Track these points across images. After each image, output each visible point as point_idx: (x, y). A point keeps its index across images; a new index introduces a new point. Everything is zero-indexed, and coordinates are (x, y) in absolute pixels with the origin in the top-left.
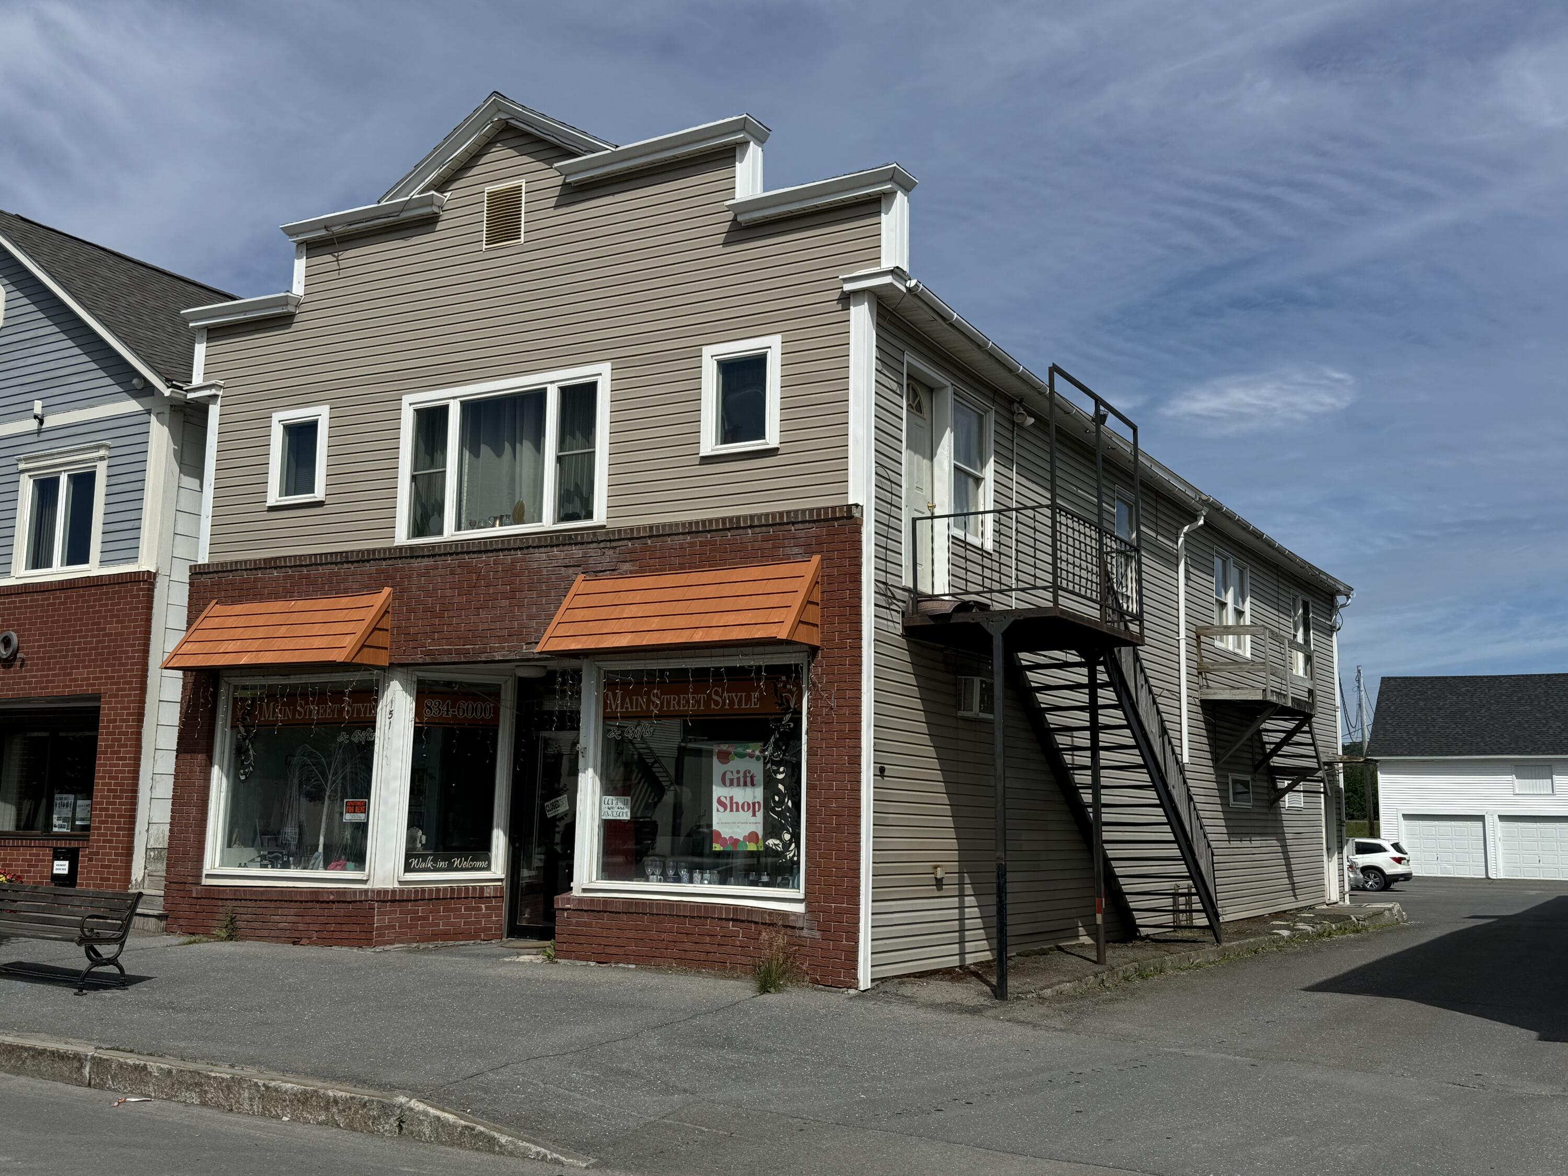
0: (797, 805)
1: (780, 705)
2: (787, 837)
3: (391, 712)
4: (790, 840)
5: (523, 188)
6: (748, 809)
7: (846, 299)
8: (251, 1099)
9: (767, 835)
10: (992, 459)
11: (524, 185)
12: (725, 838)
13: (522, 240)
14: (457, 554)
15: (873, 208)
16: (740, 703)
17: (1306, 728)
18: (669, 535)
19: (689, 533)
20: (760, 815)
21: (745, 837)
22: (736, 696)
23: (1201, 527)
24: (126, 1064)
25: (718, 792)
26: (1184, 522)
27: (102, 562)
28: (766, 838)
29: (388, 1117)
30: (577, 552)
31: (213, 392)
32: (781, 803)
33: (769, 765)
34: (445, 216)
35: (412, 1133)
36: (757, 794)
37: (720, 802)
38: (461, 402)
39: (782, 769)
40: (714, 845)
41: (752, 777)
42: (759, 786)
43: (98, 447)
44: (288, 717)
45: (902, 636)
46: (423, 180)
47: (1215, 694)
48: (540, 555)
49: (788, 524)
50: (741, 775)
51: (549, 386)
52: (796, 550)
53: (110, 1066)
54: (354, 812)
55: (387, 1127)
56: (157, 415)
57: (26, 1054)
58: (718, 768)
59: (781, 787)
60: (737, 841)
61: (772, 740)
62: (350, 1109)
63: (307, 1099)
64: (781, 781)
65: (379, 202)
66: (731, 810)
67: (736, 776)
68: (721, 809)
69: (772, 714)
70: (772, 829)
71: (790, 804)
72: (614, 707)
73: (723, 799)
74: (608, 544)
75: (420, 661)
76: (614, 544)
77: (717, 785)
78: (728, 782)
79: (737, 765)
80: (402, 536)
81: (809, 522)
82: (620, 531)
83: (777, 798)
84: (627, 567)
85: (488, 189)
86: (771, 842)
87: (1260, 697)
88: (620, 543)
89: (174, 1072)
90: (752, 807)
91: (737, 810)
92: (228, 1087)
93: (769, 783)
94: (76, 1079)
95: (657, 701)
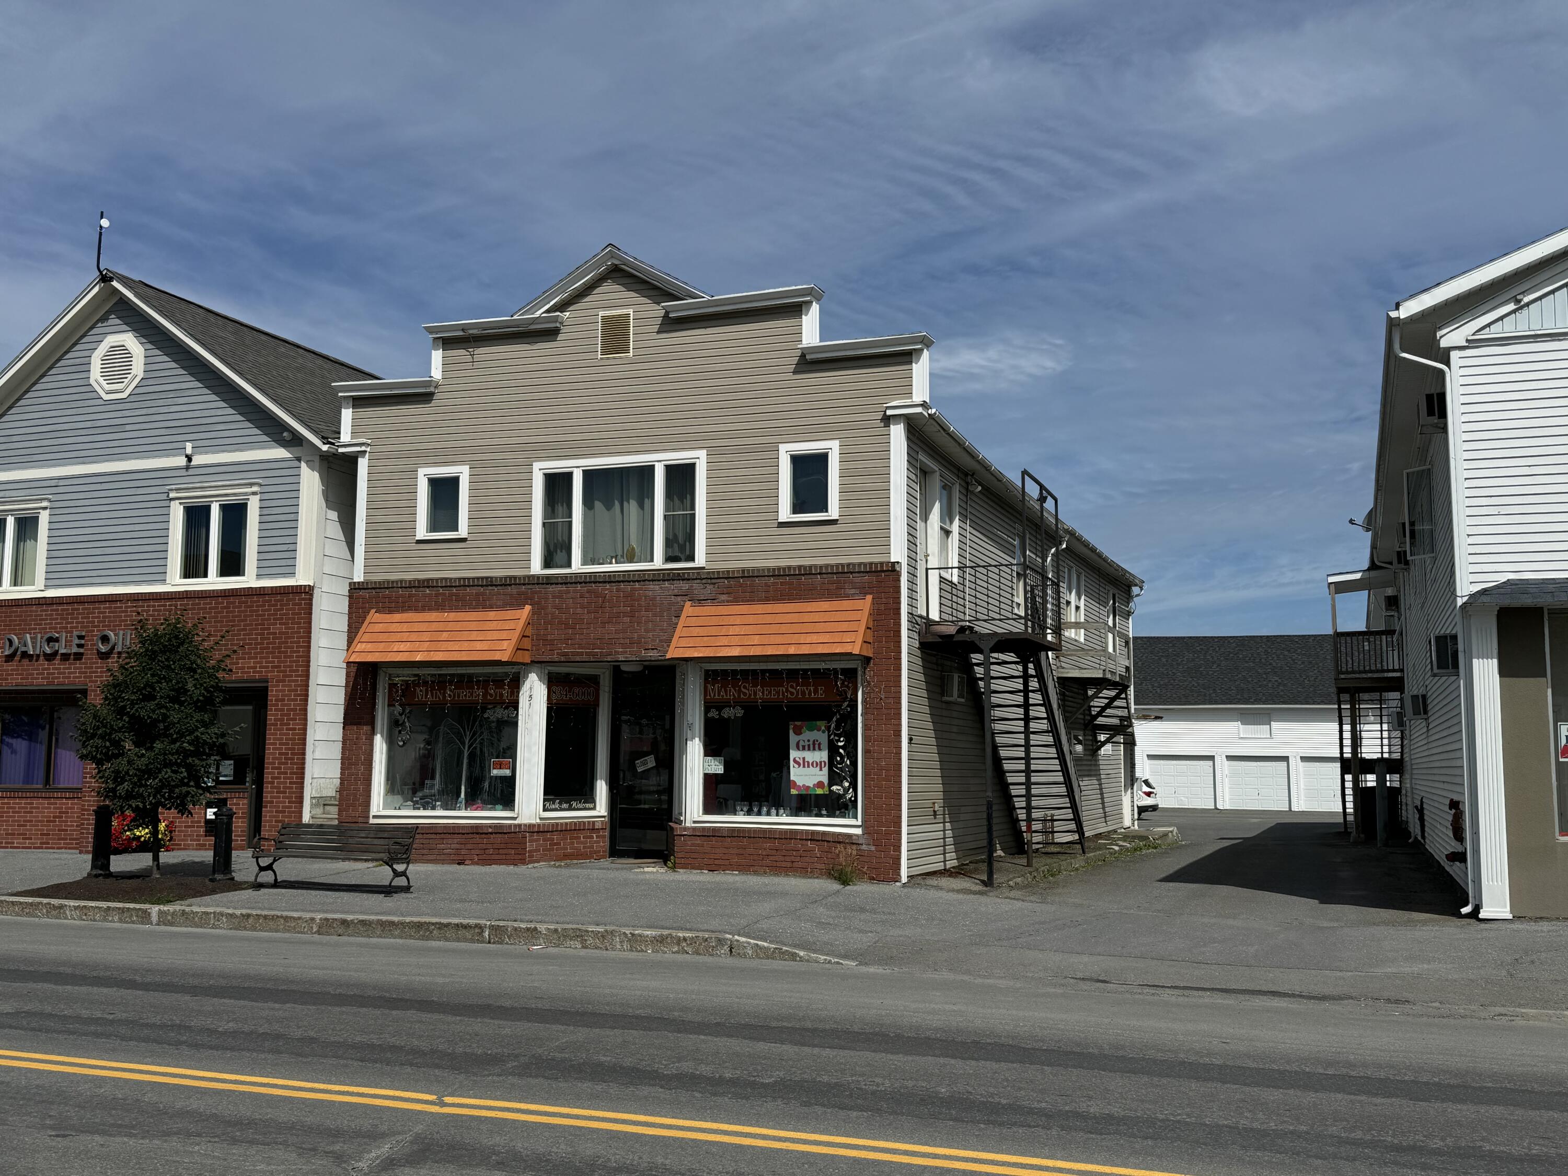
0: (854, 764)
1: (840, 696)
2: (847, 784)
3: (530, 696)
4: (849, 786)
5: (631, 315)
6: (817, 766)
7: (887, 420)
8: (621, 942)
9: (831, 783)
10: (957, 518)
11: (632, 313)
12: (799, 786)
13: (631, 354)
14: (585, 583)
15: (906, 359)
16: (810, 694)
17: (1123, 696)
18: (757, 577)
19: (772, 576)
20: (826, 770)
21: (814, 785)
22: (807, 689)
23: (1063, 550)
24: (520, 927)
25: (794, 754)
26: (1050, 545)
27: (259, 576)
28: (830, 785)
29: (723, 945)
30: (685, 586)
31: (363, 448)
32: (842, 761)
33: (832, 737)
34: (564, 329)
35: (739, 954)
36: (823, 756)
37: (795, 761)
38: (583, 471)
39: (842, 739)
40: (792, 790)
41: (819, 744)
42: (825, 750)
43: (251, 485)
44: (439, 698)
45: (919, 648)
46: (549, 303)
47: (1068, 673)
48: (654, 587)
49: (847, 573)
50: (811, 743)
51: (656, 464)
52: (853, 591)
53: (507, 930)
54: (500, 768)
55: (722, 951)
56: (307, 462)
57: (433, 927)
58: (793, 738)
59: (841, 751)
60: (808, 787)
61: (834, 719)
62: (696, 943)
63: (663, 940)
64: (841, 747)
65: (512, 316)
66: (804, 766)
67: (807, 743)
68: (796, 766)
69: (834, 702)
70: (834, 778)
71: (848, 762)
72: (712, 695)
73: (797, 759)
74: (709, 581)
75: (557, 660)
76: (713, 581)
77: (793, 750)
78: (801, 748)
79: (808, 735)
80: (536, 567)
81: (863, 572)
82: (718, 572)
83: (838, 759)
84: (724, 597)
85: (601, 313)
86: (834, 788)
87: (1101, 676)
88: (719, 581)
89: (560, 930)
90: (820, 765)
91: (808, 767)
92: (603, 936)
93: (833, 750)
94: (478, 940)
95: (747, 691)
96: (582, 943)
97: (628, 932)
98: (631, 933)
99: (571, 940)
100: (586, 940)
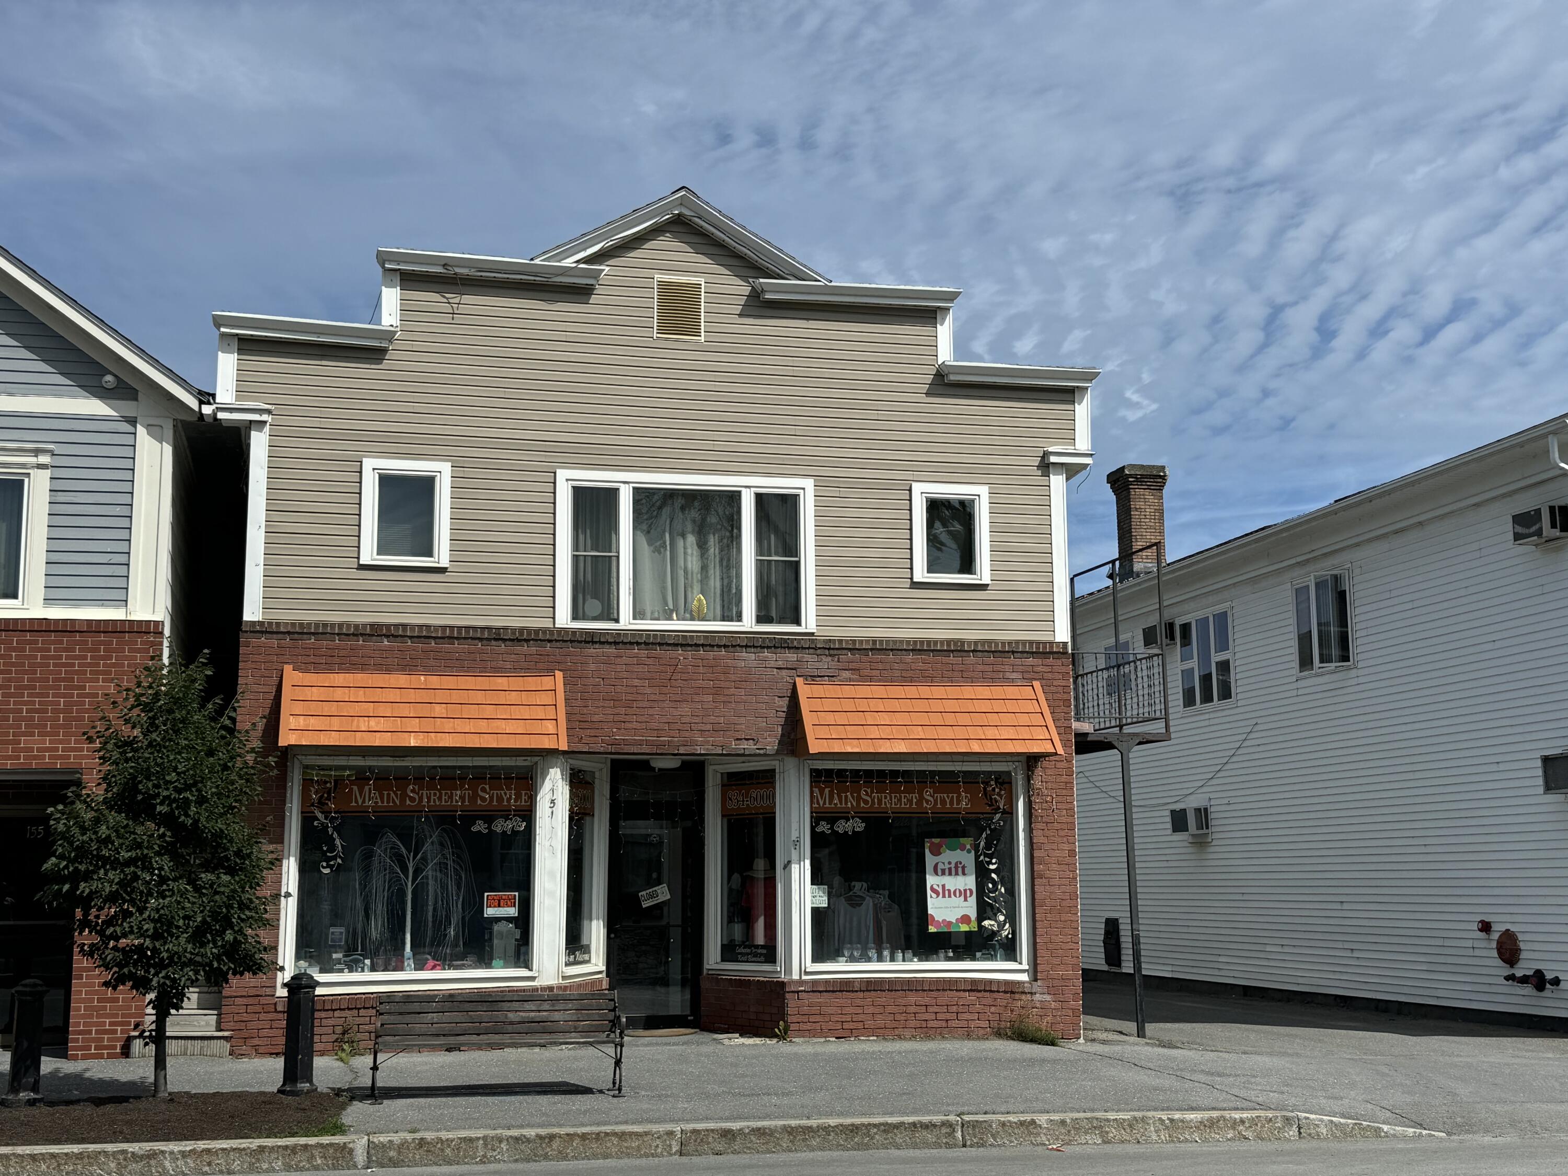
0: (1012, 892)
1: (990, 806)
2: (1002, 918)
3: (553, 802)
4: (1005, 921)
5: (703, 287)
6: (960, 896)
7: (1046, 467)
8: (1156, 1131)
9: (981, 917)
11: (703, 283)
12: (938, 921)
13: (702, 339)
14: (646, 644)
15: (1067, 397)
16: (952, 803)
18: (892, 650)
19: (912, 650)
20: (973, 900)
21: (957, 920)
22: (948, 796)
24: (1009, 1121)
25: (931, 880)
27: (48, 601)
28: (980, 919)
29: (1291, 1125)
30: (792, 656)
31: (265, 417)
32: (995, 889)
33: (982, 858)
34: (599, 290)
35: (1310, 1135)
36: (969, 881)
37: (932, 889)
38: (634, 488)
39: (994, 861)
40: (930, 927)
41: (963, 868)
42: (971, 874)
43: (37, 452)
44: (394, 801)
48: (748, 657)
49: (1008, 652)
50: (953, 865)
51: (744, 491)
52: (1014, 675)
53: (991, 1126)
54: (499, 906)
55: (1291, 1133)
56: (148, 427)
58: (930, 860)
59: (993, 875)
60: (950, 923)
61: (984, 835)
62: (1257, 1125)
63: (1213, 1124)
64: (994, 871)
65: (532, 259)
66: (944, 896)
67: (947, 866)
68: (934, 895)
69: (982, 813)
70: (984, 910)
71: (1003, 890)
72: (821, 803)
73: (935, 887)
74: (827, 652)
75: (602, 750)
76: (832, 652)
77: (930, 874)
78: (940, 872)
79: (949, 856)
80: (564, 618)
81: (1027, 652)
82: (840, 641)
83: (990, 886)
84: (846, 674)
85: (658, 277)
86: (986, 923)
88: (839, 652)
89: (1068, 1121)
90: (964, 894)
91: (950, 896)
92: (1130, 1126)
93: (982, 874)
94: (947, 1143)
95: (868, 799)
96: (1102, 1136)
97: (1164, 1117)
98: (1168, 1119)
99: (1086, 1133)
100: (1107, 1133)
